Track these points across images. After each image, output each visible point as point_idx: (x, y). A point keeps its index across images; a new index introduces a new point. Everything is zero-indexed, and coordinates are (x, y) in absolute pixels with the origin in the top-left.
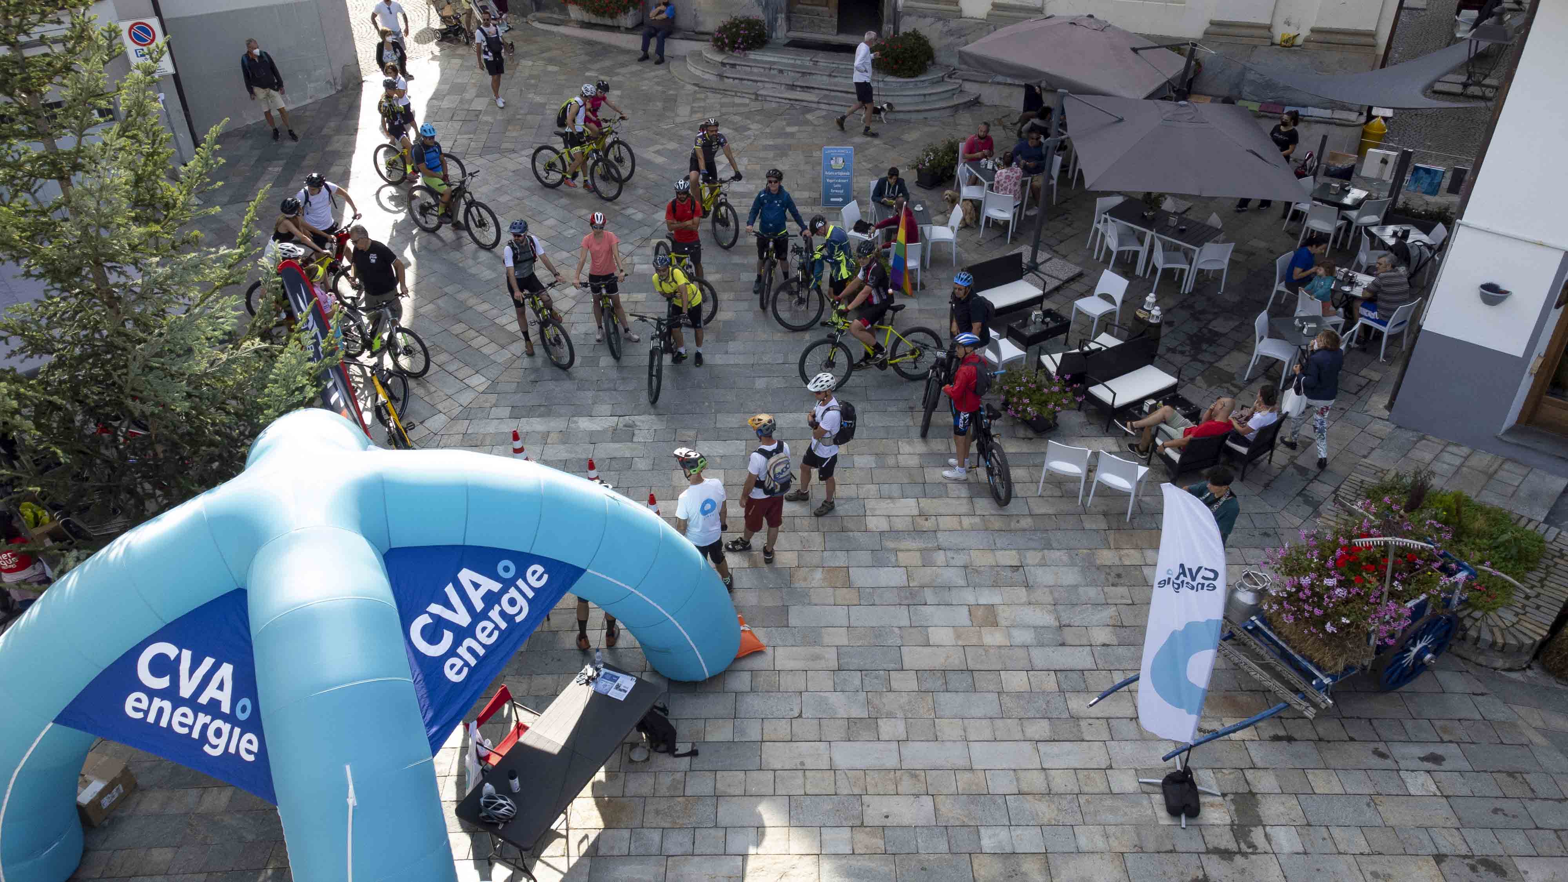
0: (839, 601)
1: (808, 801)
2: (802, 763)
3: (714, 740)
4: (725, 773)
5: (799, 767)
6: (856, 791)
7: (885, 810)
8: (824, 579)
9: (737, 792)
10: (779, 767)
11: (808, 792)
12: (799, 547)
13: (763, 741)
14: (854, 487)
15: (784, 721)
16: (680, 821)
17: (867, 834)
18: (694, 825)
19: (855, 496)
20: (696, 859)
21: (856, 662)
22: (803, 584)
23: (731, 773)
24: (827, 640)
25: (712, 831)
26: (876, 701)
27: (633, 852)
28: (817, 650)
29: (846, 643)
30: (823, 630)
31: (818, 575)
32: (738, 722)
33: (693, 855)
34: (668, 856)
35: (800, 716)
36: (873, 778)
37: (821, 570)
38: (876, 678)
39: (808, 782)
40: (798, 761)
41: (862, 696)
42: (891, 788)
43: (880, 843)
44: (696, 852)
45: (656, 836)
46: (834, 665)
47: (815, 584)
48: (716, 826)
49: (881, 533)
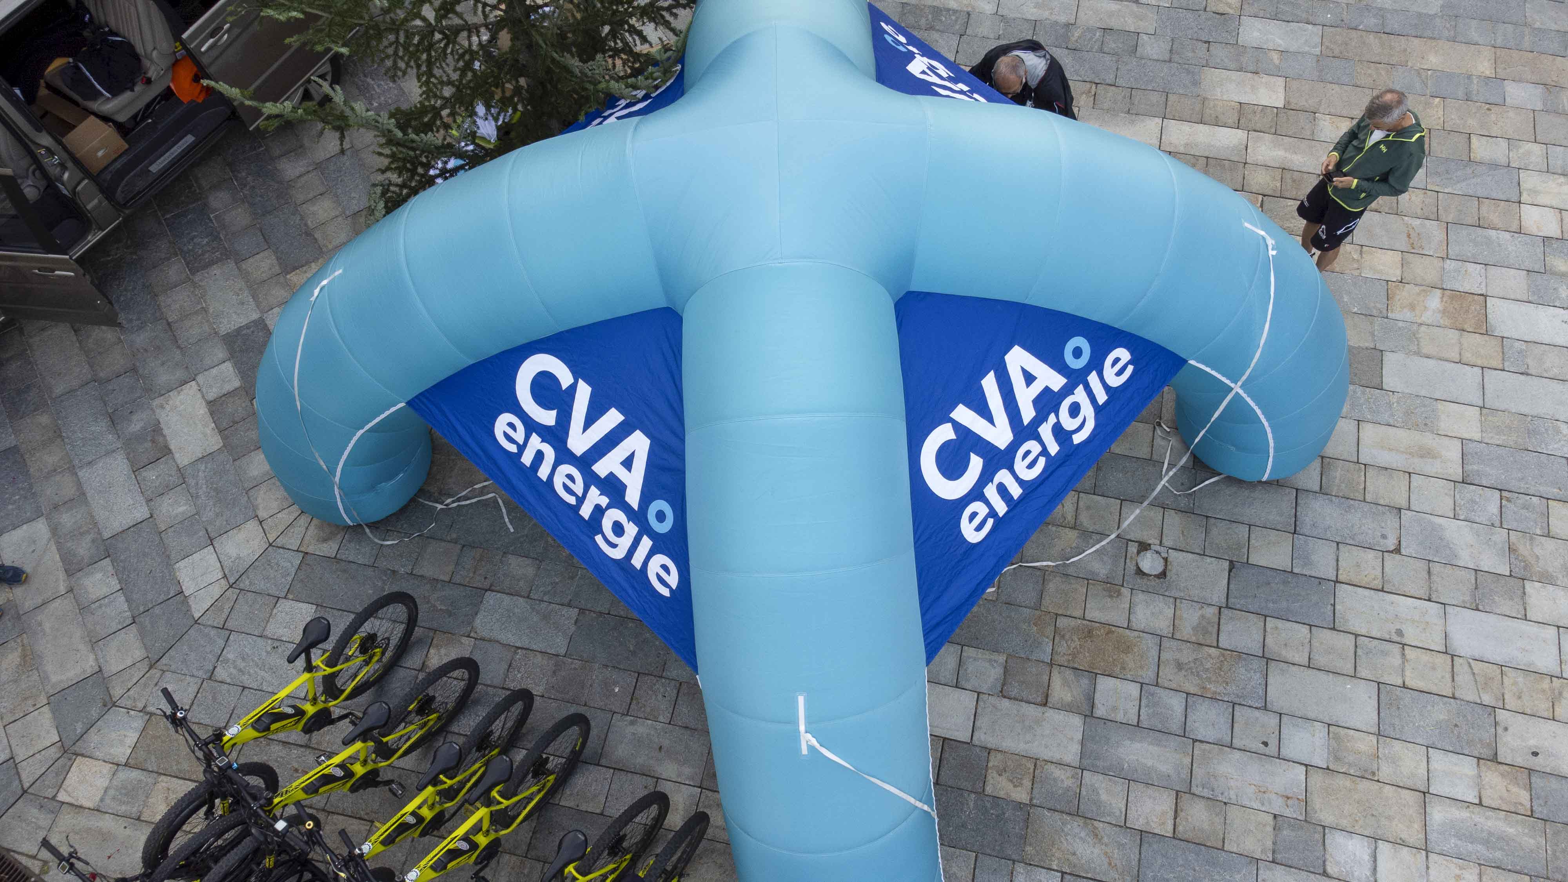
0: (1468, 356)
1: (1408, 695)
2: (1399, 633)
3: (1263, 563)
4: (1280, 623)
5: (1395, 638)
6: (1487, 699)
7: (1532, 742)
8: (1444, 312)
9: (1297, 660)
10: (1363, 632)
11: (1409, 683)
12: (1403, 244)
13: (1337, 581)
14: (1504, 144)
15: (1371, 554)
16: (1212, 687)
17: (1502, 775)
18: (1232, 698)
19: (1503, 161)
20: (1237, 755)
21: (1493, 474)
22: (1408, 315)
23: (1289, 625)
24: (1444, 425)
25: (1257, 713)
26: (1524, 549)
27: (1145, 723)
28: (1429, 440)
29: (1477, 436)
30: (1440, 406)
31: (1435, 301)
32: (1300, 540)
33: (1231, 746)
34: (1195, 741)
35: (1397, 551)
36: (1515, 683)
37: (1438, 293)
38: (1525, 507)
39: (1408, 667)
40: (1393, 628)
41: (1500, 535)
42: (1543, 707)
43: (1524, 796)
44: (1237, 743)
45: (1176, 703)
46: (1456, 472)
47: (1427, 317)
48: (1265, 708)
49: (1546, 239)
